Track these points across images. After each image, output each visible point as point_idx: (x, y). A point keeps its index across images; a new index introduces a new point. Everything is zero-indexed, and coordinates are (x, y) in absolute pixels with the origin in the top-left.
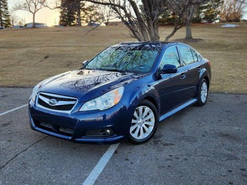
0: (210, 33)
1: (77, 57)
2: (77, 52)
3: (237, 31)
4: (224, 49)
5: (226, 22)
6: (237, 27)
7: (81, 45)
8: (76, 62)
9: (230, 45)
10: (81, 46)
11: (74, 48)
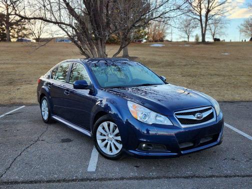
0: (142, 52)
1: (18, 75)
2: (17, 70)
3: (165, 50)
4: (157, 66)
5: (153, 42)
6: (163, 47)
7: (18, 62)
8: (19, 79)
9: (160, 63)
10: (19, 64)
11: (12, 66)
